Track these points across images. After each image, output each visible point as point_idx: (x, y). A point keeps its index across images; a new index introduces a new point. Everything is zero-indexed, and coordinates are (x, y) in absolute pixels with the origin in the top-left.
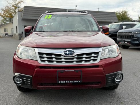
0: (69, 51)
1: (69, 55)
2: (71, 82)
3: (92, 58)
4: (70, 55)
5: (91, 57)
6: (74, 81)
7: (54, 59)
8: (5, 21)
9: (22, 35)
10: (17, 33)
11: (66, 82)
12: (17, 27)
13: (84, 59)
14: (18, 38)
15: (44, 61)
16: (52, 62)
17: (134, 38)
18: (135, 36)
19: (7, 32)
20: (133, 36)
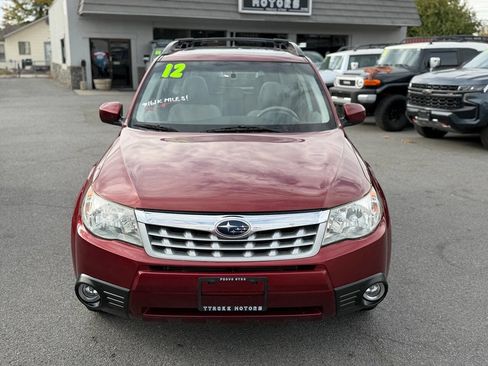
0: (231, 222)
1: (232, 234)
2: (236, 308)
3: (298, 243)
4: (235, 234)
5: (295, 239)
6: (246, 308)
7: (190, 245)
8: (19, 14)
9: (83, 72)
10: (64, 61)
11: (224, 308)
12: (63, 41)
13: (275, 245)
14: (69, 82)
15: (162, 249)
16: (185, 251)
17: (461, 107)
18: (465, 101)
19: (29, 54)
20: (460, 99)
